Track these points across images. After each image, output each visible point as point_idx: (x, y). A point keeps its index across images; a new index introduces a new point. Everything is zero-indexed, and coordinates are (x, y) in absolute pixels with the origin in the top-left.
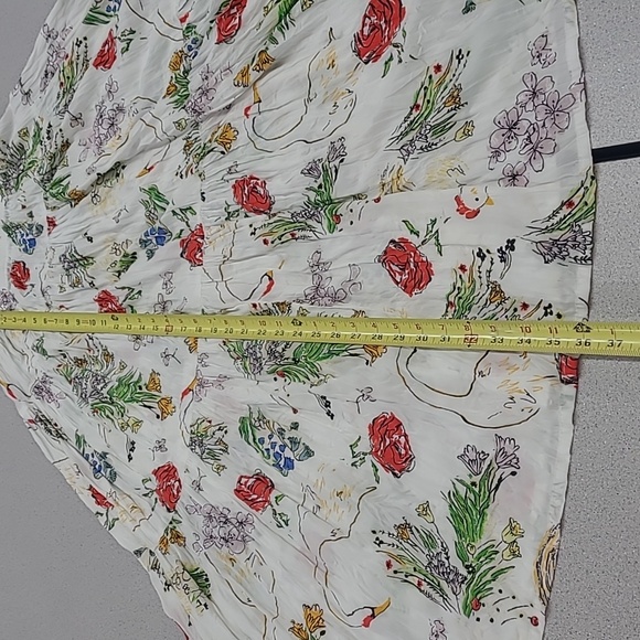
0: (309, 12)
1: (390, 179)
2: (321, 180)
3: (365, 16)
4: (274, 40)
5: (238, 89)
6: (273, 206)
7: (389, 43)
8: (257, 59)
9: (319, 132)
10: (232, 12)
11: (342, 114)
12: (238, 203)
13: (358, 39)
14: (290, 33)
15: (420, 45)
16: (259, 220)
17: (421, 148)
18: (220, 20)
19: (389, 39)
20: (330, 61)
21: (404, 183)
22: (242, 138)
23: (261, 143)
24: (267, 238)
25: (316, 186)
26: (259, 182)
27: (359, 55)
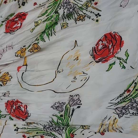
0: (64, 30)
1: (108, 123)
2: (63, 113)
3: (100, 40)
4: (43, 40)
5: (17, 58)
6: (29, 118)
7: (113, 56)
8: (31, 46)
9: (64, 89)
10: (16, 20)
11: (78, 83)
12: (8, 112)
13: (94, 50)
14: (53, 38)
15: (136, 62)
16: (20, 123)
17: (133, 113)
18: (8, 22)
19: (113, 54)
20: (76, 57)
21: (117, 127)
22: (14, 81)
23: (25, 86)
24: (26, 135)
25: (59, 115)
26: (23, 105)
27: (94, 58)
